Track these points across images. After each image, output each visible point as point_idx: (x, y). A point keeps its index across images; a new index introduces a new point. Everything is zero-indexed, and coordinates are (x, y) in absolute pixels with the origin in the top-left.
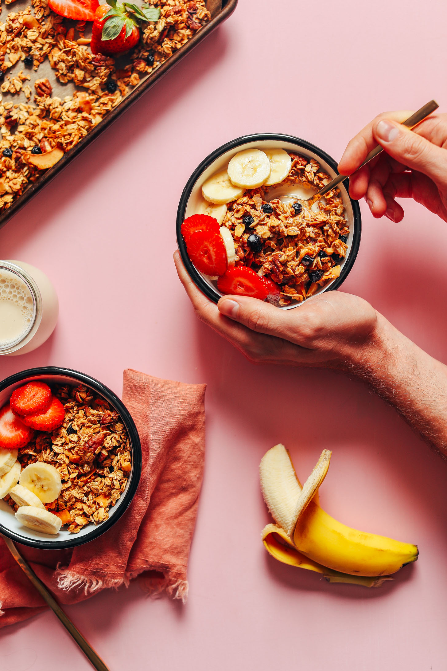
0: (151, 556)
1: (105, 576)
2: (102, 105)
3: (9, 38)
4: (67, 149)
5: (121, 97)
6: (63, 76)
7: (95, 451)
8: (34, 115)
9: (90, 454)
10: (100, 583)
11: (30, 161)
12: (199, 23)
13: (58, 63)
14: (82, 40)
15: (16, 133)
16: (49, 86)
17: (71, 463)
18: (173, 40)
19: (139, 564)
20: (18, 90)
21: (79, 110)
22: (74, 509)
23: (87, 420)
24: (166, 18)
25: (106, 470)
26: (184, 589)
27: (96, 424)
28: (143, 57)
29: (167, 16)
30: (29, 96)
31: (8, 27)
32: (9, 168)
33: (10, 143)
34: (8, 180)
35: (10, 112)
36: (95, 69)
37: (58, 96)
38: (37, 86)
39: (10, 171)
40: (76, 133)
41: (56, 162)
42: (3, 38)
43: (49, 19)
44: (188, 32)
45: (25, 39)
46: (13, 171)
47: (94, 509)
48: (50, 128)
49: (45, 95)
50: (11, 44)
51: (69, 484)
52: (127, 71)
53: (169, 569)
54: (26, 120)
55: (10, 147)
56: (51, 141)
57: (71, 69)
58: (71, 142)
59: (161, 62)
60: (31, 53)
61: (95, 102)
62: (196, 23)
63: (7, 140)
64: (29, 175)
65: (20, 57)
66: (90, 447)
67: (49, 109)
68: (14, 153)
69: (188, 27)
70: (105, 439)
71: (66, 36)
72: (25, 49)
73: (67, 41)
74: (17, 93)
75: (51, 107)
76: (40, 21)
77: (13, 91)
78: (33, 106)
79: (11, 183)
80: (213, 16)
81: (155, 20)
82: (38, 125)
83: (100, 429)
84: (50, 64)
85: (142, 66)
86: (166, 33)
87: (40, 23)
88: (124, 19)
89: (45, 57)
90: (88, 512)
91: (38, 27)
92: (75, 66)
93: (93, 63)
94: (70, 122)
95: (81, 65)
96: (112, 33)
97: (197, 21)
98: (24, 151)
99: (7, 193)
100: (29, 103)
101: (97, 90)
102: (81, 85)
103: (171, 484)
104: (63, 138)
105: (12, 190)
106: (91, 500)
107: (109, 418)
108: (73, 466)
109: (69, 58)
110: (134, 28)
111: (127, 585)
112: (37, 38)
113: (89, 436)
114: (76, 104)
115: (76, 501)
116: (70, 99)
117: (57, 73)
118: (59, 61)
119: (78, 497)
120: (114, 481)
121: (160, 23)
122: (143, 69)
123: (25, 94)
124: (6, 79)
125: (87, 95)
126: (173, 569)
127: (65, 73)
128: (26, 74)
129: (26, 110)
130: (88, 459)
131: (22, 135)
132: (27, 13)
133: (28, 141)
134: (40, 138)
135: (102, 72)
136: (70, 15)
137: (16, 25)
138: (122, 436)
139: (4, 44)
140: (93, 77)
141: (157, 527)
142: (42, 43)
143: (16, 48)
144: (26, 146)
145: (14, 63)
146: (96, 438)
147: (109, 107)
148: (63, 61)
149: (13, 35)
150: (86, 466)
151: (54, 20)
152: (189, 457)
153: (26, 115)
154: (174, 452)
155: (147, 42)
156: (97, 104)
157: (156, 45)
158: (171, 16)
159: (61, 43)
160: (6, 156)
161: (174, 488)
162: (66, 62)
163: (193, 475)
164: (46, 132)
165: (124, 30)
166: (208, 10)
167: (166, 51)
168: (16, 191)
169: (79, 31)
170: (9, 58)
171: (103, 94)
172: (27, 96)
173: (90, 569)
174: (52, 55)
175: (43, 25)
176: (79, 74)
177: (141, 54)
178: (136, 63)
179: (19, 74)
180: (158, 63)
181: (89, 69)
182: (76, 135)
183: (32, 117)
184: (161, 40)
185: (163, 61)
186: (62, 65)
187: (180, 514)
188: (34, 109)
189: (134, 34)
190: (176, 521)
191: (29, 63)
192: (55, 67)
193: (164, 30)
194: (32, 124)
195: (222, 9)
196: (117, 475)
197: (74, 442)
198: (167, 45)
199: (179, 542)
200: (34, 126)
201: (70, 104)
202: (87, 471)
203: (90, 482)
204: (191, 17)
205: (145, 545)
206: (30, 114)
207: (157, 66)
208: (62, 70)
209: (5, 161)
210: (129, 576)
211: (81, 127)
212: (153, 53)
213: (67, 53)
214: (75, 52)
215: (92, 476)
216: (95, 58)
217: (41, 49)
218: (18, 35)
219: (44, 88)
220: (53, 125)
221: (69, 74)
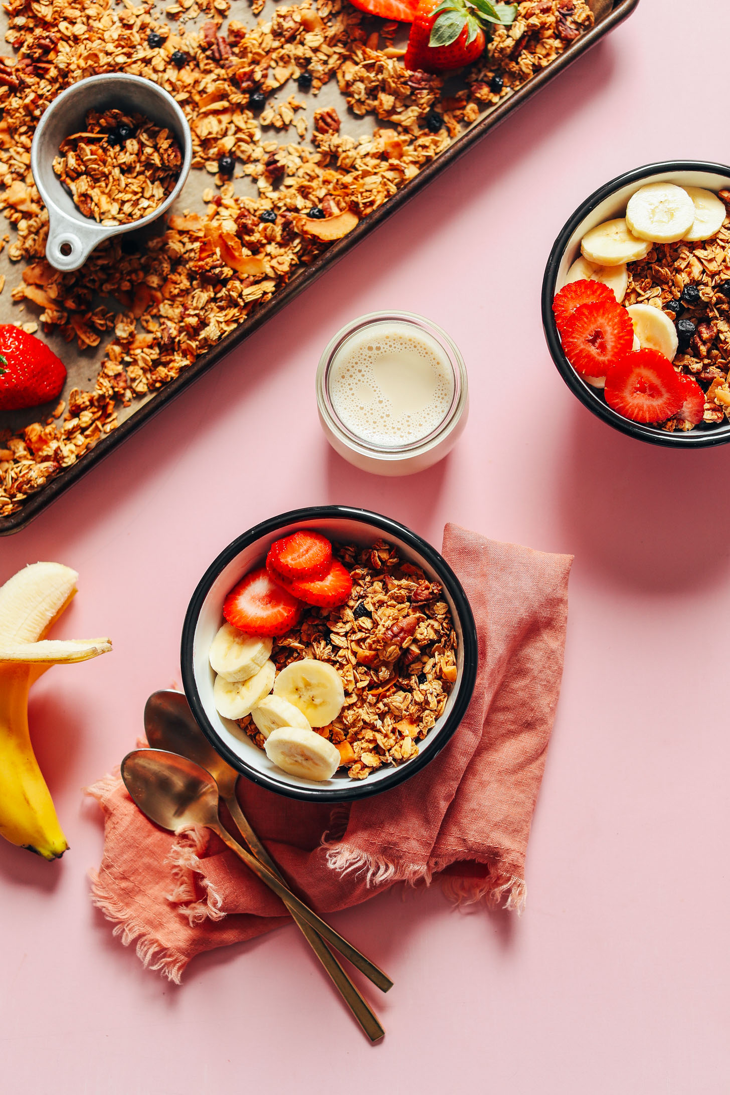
0: (472, 833)
1: (401, 857)
2: (420, 149)
3: (276, 44)
4: (364, 213)
5: (449, 139)
6: (359, 104)
7: (401, 642)
8: (311, 162)
9: (393, 647)
10: (392, 869)
11: (305, 228)
12: (577, 30)
13: (353, 84)
14: (391, 50)
15: (282, 188)
16: (336, 118)
17: (359, 664)
18: (535, 53)
19: (452, 844)
20: (287, 122)
21: (383, 156)
22: (360, 740)
23: (389, 596)
24: (527, 19)
25: (414, 679)
26: (520, 893)
27: (403, 603)
28: (485, 79)
29: (527, 16)
30: (304, 132)
31: (276, 27)
32: (270, 240)
33: (273, 202)
34: (269, 258)
35: (274, 155)
36: (412, 93)
37: (349, 134)
38: (318, 117)
39: (273, 244)
40: (380, 189)
41: (348, 232)
42: (267, 44)
43: (339, 18)
44: (557, 43)
45: (300, 46)
46: (278, 243)
47: (392, 742)
48: (338, 180)
49: (331, 131)
50: (279, 53)
51: (354, 699)
52: (460, 100)
53: (500, 856)
54: (297, 169)
55: (272, 209)
56: (339, 201)
57: (372, 93)
58: (372, 203)
59: (512, 89)
60: (310, 67)
61: (408, 145)
62: (571, 29)
63: (267, 197)
64: (301, 252)
65: (292, 74)
66: (395, 636)
67: (337, 151)
68: (279, 217)
69: (557, 36)
70: (417, 627)
71: (365, 43)
72: (301, 61)
73: (368, 50)
74: (285, 127)
75: (340, 150)
76: (326, 21)
77: (279, 124)
78: (311, 148)
79: (274, 263)
80: (598, 20)
81: (509, 23)
82: (318, 177)
83: (410, 611)
84: (339, 86)
85: (484, 92)
86: (524, 43)
87: (325, 24)
88: (465, 16)
89: (332, 75)
90: (383, 744)
91: (323, 29)
92: (379, 88)
93: (410, 83)
94: (369, 172)
95: (390, 87)
96: (446, 35)
97: (573, 26)
98: (296, 214)
99: (266, 278)
100: (303, 143)
101: (413, 127)
102: (386, 119)
103: (510, 716)
104: (359, 196)
105: (276, 273)
106: (389, 726)
107: (426, 592)
108: (363, 669)
109: (372, 75)
110: (479, 31)
111: (428, 881)
112: (320, 46)
113: (394, 619)
114: (380, 146)
115: (363, 728)
116: (368, 140)
117: (350, 99)
118: (355, 81)
119: (368, 721)
120: (429, 695)
121: (517, 26)
122: (485, 97)
123: (297, 129)
124: (267, 107)
125: (396, 134)
126: (506, 857)
127: (363, 100)
128: (300, 100)
129: (298, 155)
130: (390, 656)
131: (293, 191)
132: (308, 6)
133: (303, 200)
134: (321, 196)
135: (422, 98)
136: (378, 10)
137: (288, 24)
138: (444, 624)
139: (268, 52)
140: (407, 107)
141: (483, 784)
142: (328, 53)
143: (286, 58)
144: (299, 207)
145: (282, 81)
146: (404, 623)
147: (431, 153)
148: (362, 80)
149: (283, 40)
150: (384, 669)
151: (348, 19)
152: (540, 672)
153: (298, 161)
154: (518, 661)
155: (493, 56)
156: (411, 148)
157: (507, 61)
158: (534, 16)
159: (359, 53)
160: (266, 221)
161: (513, 722)
162: (366, 82)
163: (544, 702)
164: (331, 186)
165: (465, 32)
166: (591, 10)
167: (524, 69)
168: (282, 273)
169: (386, 38)
170: (274, 75)
171: (421, 133)
172: (300, 134)
173: (378, 841)
174: (344, 72)
175: (330, 27)
176: (387, 100)
177: (482, 75)
178: (474, 87)
179: (289, 100)
180: (509, 89)
181: (402, 92)
182: (379, 192)
183: (307, 164)
184: (516, 54)
185: (517, 86)
186: (360, 86)
187: (521, 767)
188: (311, 153)
189: (478, 40)
190: (513, 778)
191: (305, 84)
192: (346, 92)
193: (523, 36)
194: (308, 175)
195: (613, 9)
196: (433, 686)
197: (367, 629)
198: (526, 60)
199: (516, 813)
200: (312, 179)
201: (369, 146)
202: (384, 678)
203: (389, 696)
204: (563, 20)
205: (463, 814)
206: (305, 160)
207: (506, 94)
208: (359, 93)
209: (265, 229)
210: (433, 866)
211: (388, 180)
212: (501, 72)
213: (369, 67)
214: (382, 66)
215: (391, 687)
216: (413, 76)
217: (325, 63)
218: (291, 39)
219: (329, 120)
220: (341, 176)
221: (368, 101)
